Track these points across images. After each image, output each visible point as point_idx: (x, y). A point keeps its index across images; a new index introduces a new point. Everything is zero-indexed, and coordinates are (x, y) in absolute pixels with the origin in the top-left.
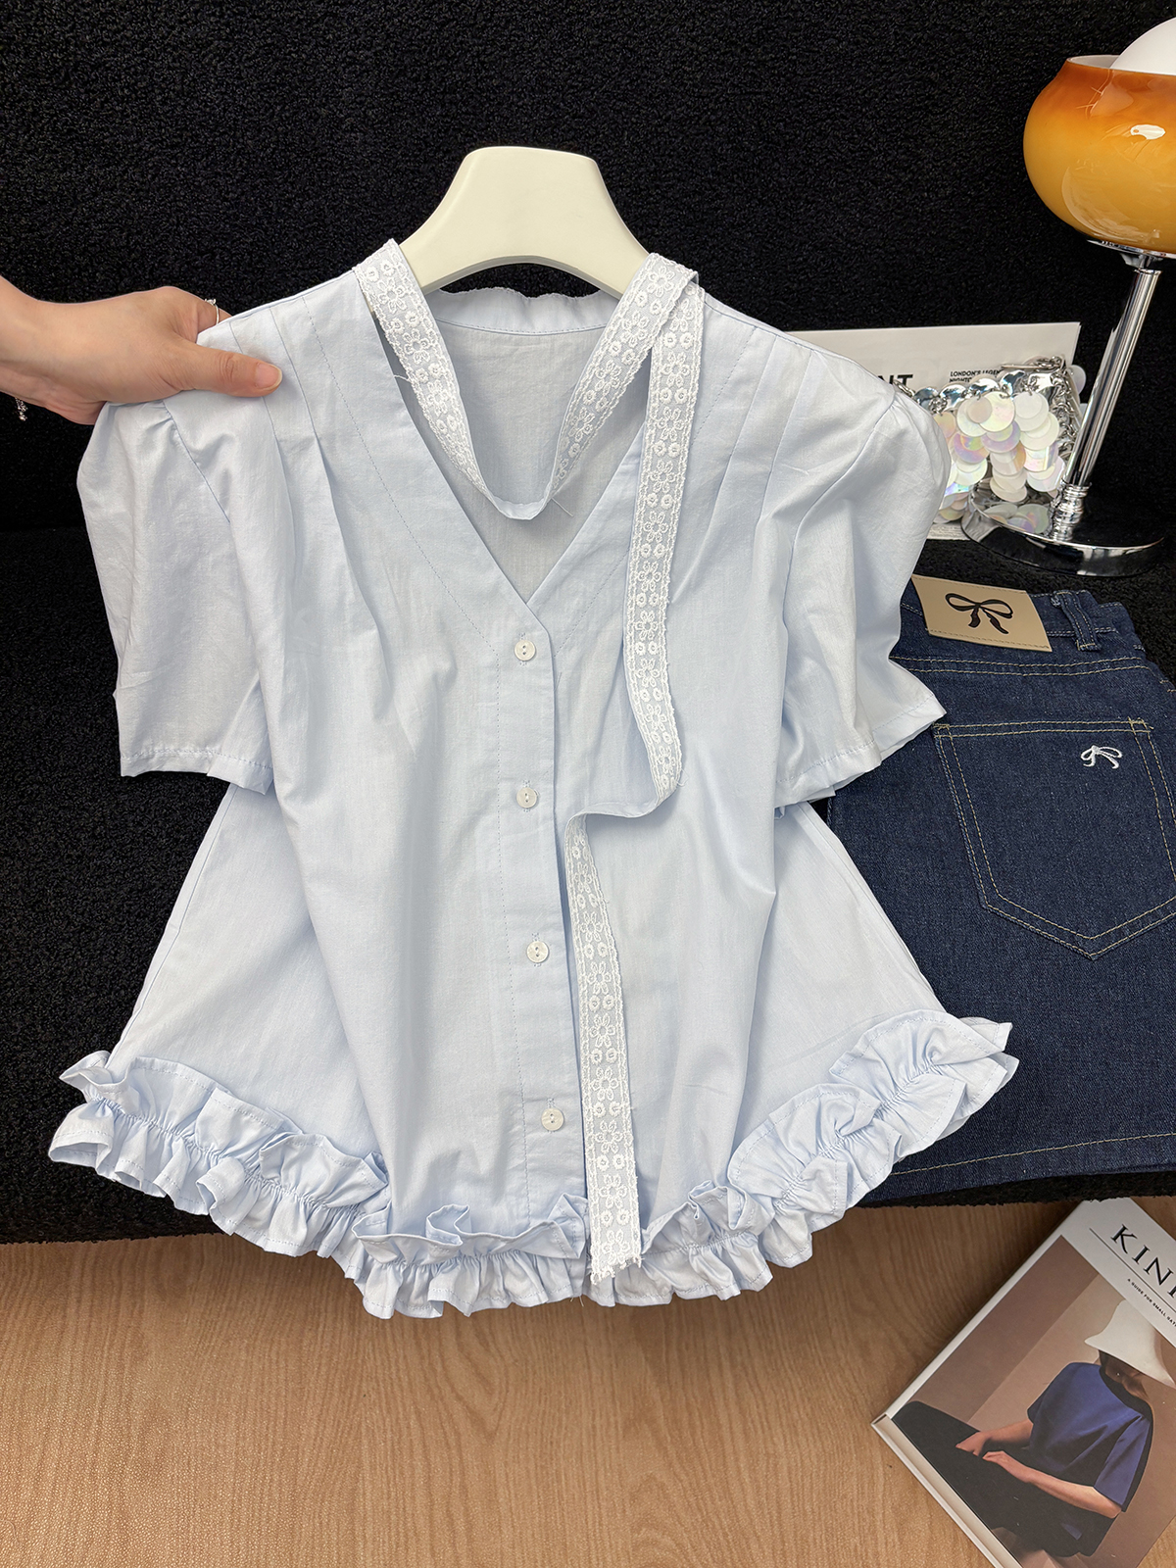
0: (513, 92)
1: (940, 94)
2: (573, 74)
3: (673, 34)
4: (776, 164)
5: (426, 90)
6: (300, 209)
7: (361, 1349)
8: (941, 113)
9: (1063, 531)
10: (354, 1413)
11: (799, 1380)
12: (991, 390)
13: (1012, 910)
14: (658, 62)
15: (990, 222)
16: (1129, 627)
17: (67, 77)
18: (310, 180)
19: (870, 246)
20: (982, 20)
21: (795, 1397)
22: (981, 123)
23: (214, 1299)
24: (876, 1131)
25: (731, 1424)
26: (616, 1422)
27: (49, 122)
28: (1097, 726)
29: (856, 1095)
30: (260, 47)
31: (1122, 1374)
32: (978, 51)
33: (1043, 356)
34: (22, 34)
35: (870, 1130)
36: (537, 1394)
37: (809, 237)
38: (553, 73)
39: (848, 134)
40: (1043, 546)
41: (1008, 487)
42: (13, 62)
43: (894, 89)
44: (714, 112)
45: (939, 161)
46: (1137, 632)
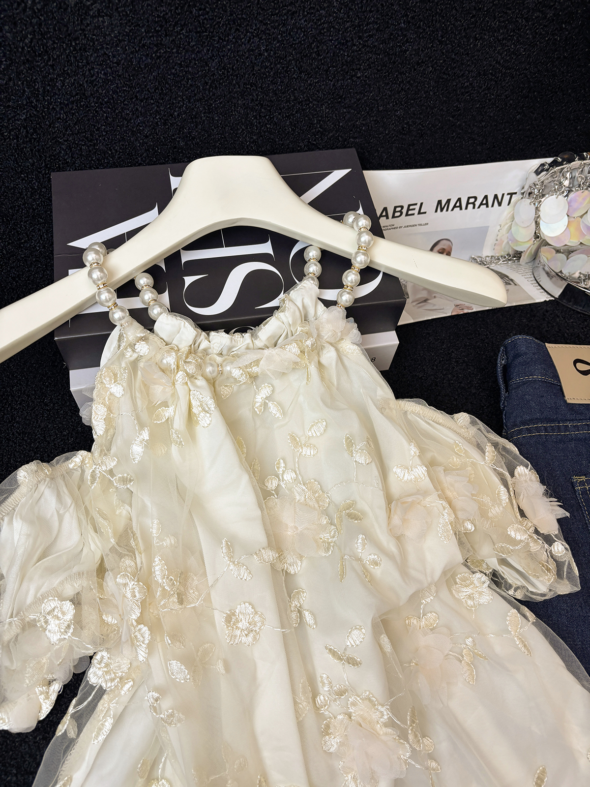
6: (62, 87)
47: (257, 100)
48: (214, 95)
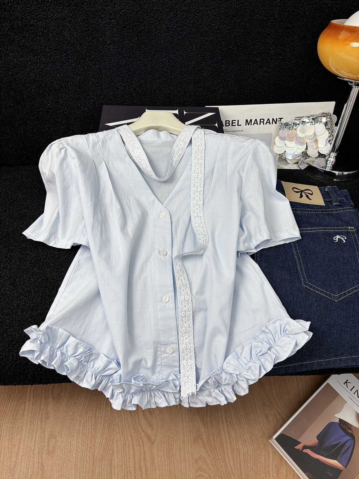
0: (159, 32)
1: (292, 32)
2: (178, 27)
3: (209, 14)
4: (241, 54)
5: (132, 32)
6: (94, 69)
7: (114, 416)
8: (292, 37)
9: (329, 166)
10: (112, 435)
11: (247, 426)
12: (307, 123)
13: (311, 287)
14: (204, 23)
15: (307, 71)
16: (349, 197)
17: (23, 29)
18: (97, 60)
19: (270, 78)
20: (305, 8)
21: (245, 431)
22: (304, 40)
23: (70, 400)
24: (269, 355)
25: (226, 440)
26: (191, 439)
27: (17, 43)
28: (339, 229)
29: (263, 343)
30: (81, 19)
31: (346, 425)
32: (303, 18)
33: (324, 112)
34: (9, 16)
35: (267, 354)
36: (167, 430)
37: (251, 76)
38: (171, 26)
39: (263, 44)
40: (323, 171)
41: (312, 152)
42: (6, 25)
43: (277, 30)
44: (221, 38)
45: (291, 52)
46: (352, 199)
47: (164, 81)
48: (148, 77)
